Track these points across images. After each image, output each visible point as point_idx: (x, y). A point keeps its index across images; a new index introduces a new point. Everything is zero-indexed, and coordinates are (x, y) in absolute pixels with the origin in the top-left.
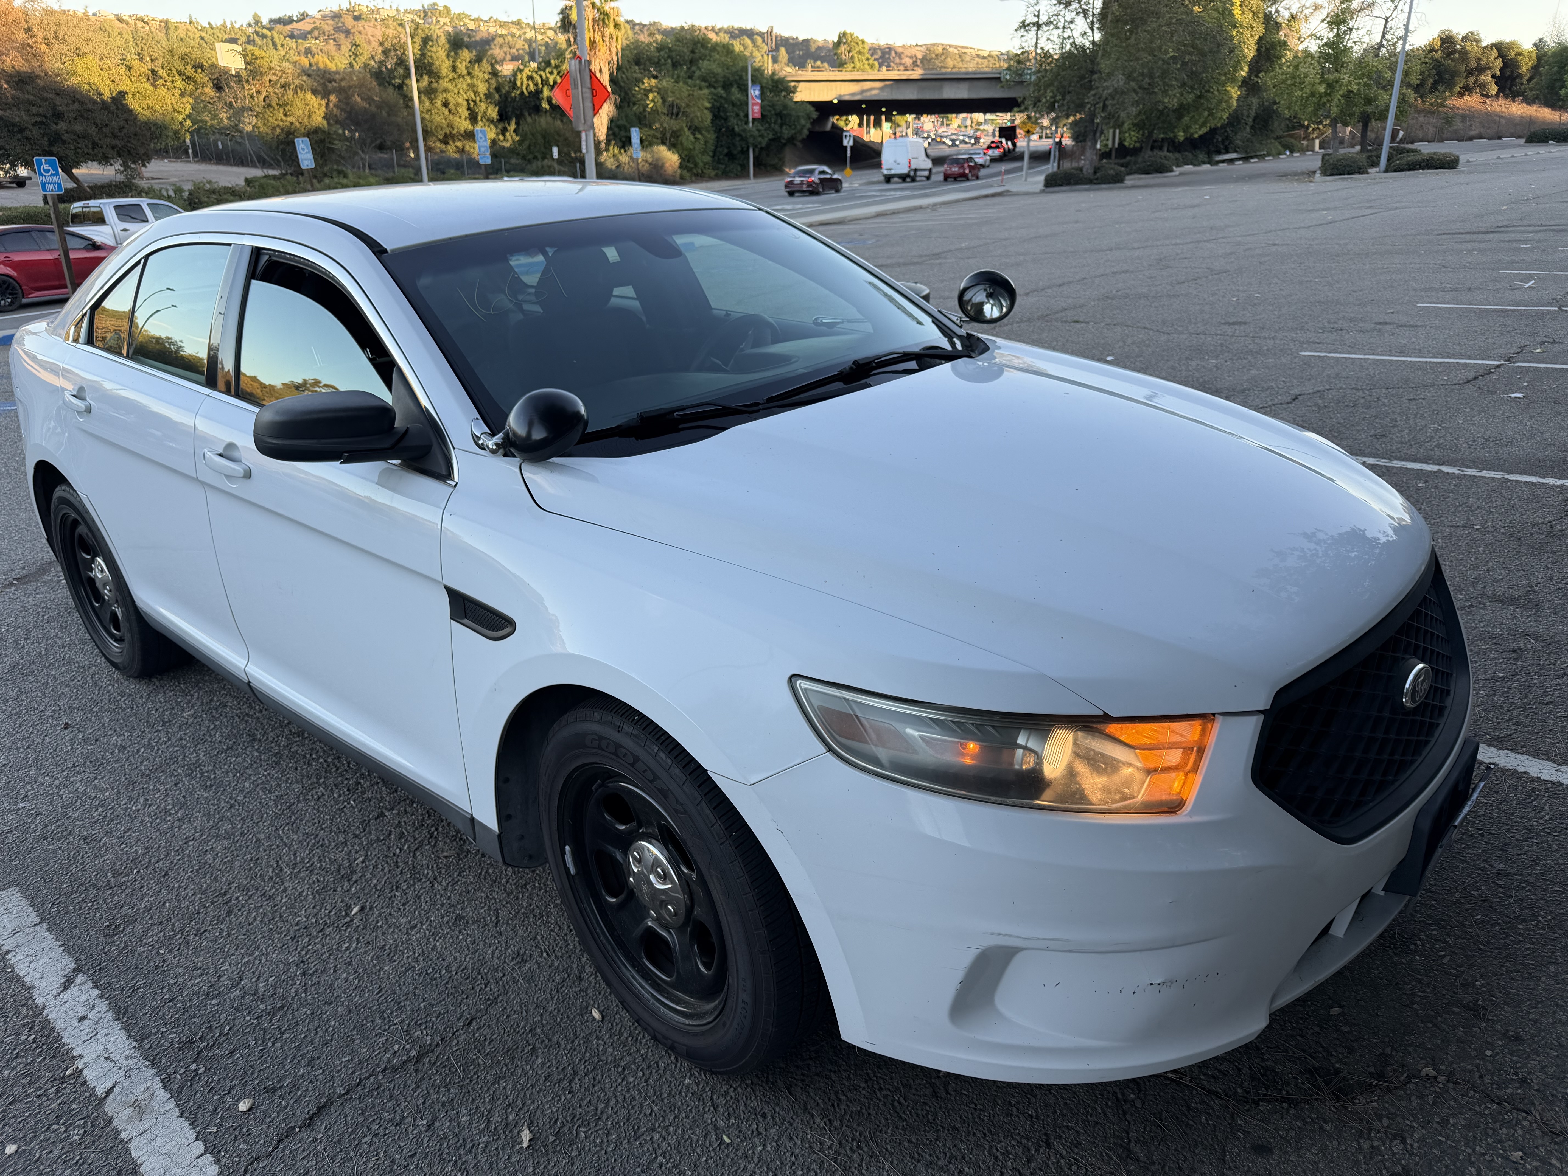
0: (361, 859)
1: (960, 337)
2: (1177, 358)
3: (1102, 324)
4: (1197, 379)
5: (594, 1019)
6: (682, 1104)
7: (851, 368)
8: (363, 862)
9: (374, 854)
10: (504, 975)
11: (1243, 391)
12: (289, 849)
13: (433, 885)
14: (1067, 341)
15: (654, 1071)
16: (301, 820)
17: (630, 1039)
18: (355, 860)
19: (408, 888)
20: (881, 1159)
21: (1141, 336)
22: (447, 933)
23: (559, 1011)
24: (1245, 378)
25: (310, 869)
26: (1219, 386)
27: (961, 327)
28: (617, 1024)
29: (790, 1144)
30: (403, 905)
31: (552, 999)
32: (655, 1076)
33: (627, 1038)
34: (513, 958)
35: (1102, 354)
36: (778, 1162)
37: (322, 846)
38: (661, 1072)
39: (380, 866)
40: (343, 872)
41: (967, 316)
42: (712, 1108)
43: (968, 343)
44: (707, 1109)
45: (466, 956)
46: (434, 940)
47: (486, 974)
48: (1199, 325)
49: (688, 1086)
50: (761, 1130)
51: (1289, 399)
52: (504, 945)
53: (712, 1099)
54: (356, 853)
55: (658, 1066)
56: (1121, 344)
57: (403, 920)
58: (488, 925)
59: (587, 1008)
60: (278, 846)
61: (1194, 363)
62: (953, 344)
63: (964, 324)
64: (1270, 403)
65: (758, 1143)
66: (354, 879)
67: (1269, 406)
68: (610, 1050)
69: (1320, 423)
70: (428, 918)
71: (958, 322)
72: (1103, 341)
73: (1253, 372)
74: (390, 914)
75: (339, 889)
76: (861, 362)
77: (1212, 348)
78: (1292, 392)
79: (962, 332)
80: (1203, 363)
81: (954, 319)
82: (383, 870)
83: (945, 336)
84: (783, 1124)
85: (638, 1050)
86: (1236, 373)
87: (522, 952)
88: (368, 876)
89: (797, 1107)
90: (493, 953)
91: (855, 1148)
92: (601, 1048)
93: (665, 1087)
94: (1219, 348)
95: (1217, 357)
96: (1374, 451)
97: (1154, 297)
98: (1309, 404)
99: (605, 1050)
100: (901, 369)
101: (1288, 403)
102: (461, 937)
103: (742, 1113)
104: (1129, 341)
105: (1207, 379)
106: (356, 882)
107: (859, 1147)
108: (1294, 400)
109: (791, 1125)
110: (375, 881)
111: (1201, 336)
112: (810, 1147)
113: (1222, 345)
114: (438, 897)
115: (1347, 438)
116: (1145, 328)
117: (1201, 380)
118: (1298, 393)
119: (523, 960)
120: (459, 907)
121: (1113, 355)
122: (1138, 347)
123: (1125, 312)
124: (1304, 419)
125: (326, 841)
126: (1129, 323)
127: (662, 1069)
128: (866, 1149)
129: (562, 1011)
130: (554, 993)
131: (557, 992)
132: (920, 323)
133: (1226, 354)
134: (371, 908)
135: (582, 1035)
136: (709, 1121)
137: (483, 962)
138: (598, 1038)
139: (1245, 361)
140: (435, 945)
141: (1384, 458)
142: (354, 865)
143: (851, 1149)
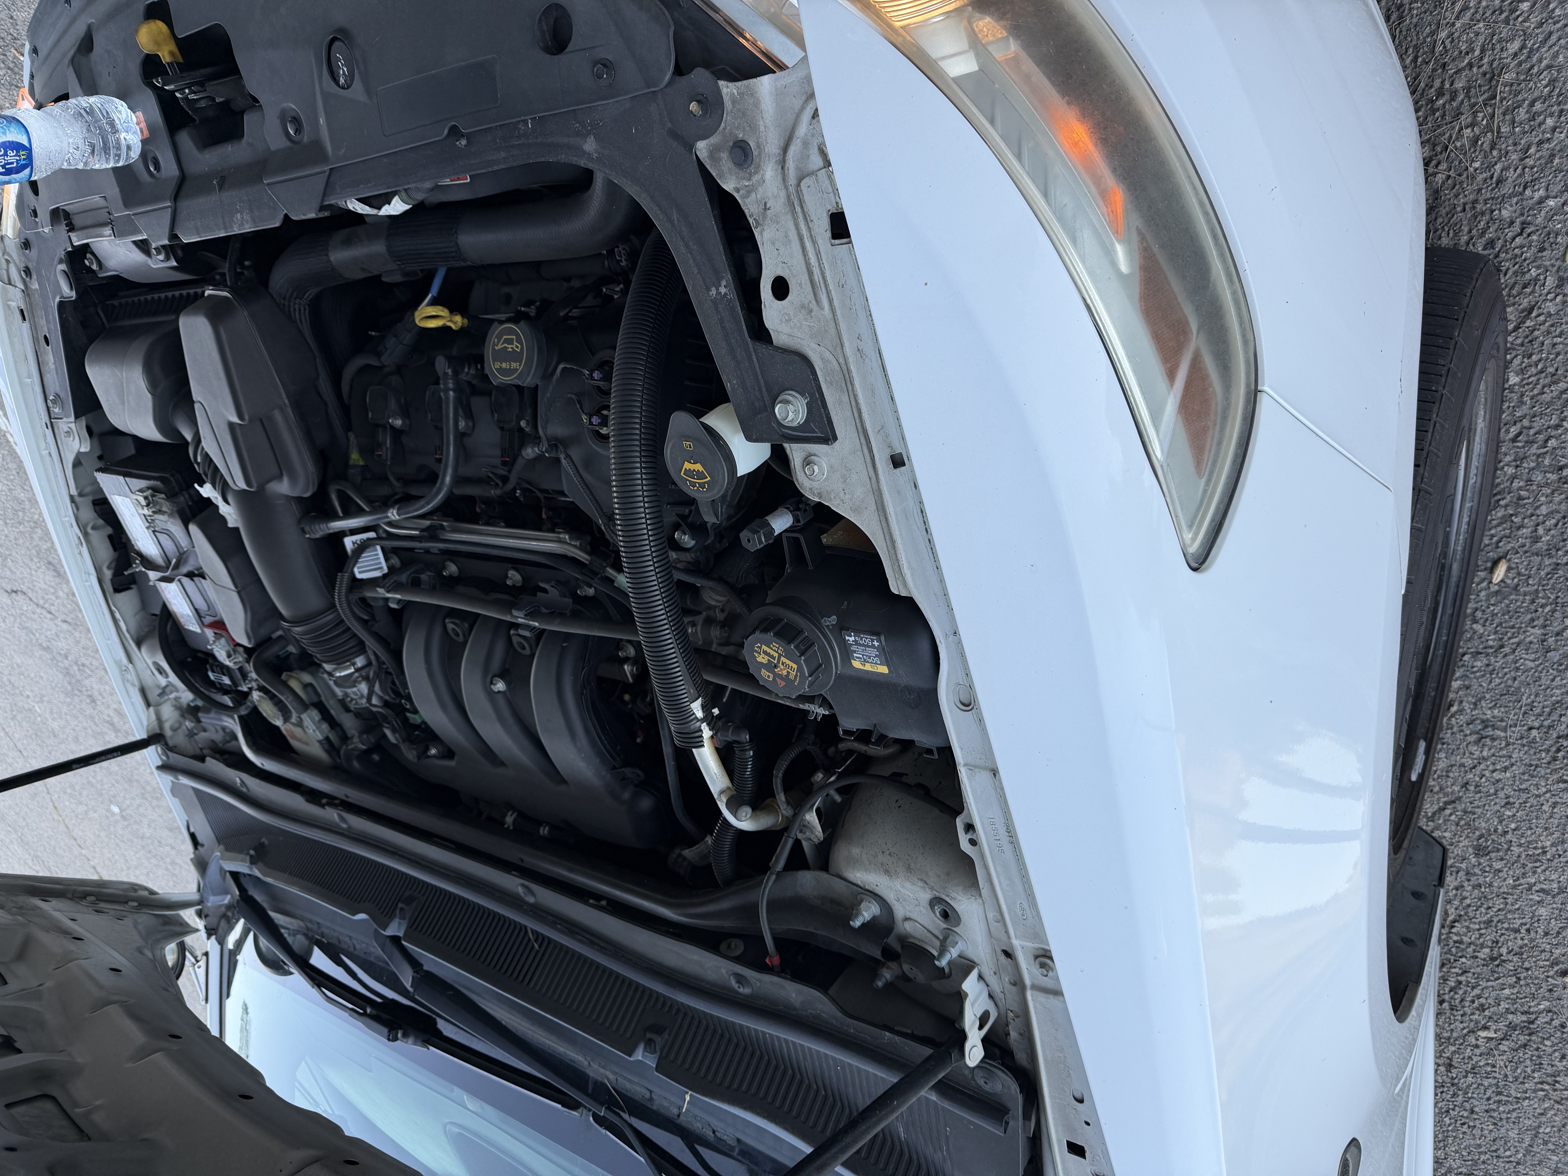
0: (1483, 1034)
1: (221, 942)
2: (63, 746)
3: (84, 852)
4: (69, 705)
5: (1509, 569)
6: (1558, 354)
7: (405, 1035)
8: (1485, 1028)
9: (1461, 1026)
10: (1530, 729)
11: (47, 649)
12: (1539, 1127)
13: (1454, 921)
14: (128, 869)
15: (1532, 432)
16: (1479, 1146)
17: (1502, 503)
18: (1490, 1039)
19: (1482, 946)
20: (1439, 49)
21: (67, 803)
22: (1520, 845)
23: (1532, 620)
24: (31, 661)
25: (1549, 1080)
26: (61, 676)
27: (206, 954)
28: (1493, 536)
29: (1511, 175)
30: (1517, 931)
31: (1518, 644)
32: (1538, 423)
33: (1506, 506)
34: (1493, 739)
35: (116, 822)
36: (1557, 161)
37: (1500, 1093)
38: (1526, 423)
39: (1476, 1004)
40: (1523, 1039)
41: (184, 957)
42: (1534, 314)
43: (223, 923)
44: (1542, 318)
45: (1539, 796)
46: (1544, 853)
47: (1548, 751)
48: (10, 760)
49: (1522, 371)
50: (1517, 228)
51: (20, 597)
52: (1482, 766)
53: (1516, 328)
54: (1477, 1046)
55: (1520, 434)
56: (91, 814)
57: (1543, 911)
58: (1465, 812)
59: (1497, 593)
60: (1545, 1143)
61: (55, 725)
62: (240, 944)
63: (199, 953)
64: (39, 610)
65: (1543, 213)
66: (1524, 1018)
67: (43, 608)
68: (1544, 510)
69: (21, 541)
70: (1514, 887)
71: (202, 963)
72: (103, 834)
73: (19, 661)
74: (1546, 934)
75: (1556, 1023)
76: (385, 1030)
77: (24, 724)
78: (9, 602)
79: (212, 946)
80: (48, 716)
81: (201, 972)
82: (1479, 997)
83: (236, 962)
84: (1483, 214)
85: (1514, 477)
86: (32, 675)
87: (1474, 737)
88: (1504, 1005)
89: (1440, 220)
90: (1505, 769)
91: (1447, 97)
92: (1550, 523)
93: (1547, 397)
94: (19, 717)
95: (30, 710)
96: (8, 459)
97: (16, 831)
98: (8, 573)
99: (1548, 516)
100: (340, 969)
101: (24, 593)
102: (1513, 826)
103: (1510, 273)
104: (81, 809)
105: (62, 696)
106: (1524, 1013)
107: (1440, 93)
108: (16, 592)
109: (1475, 201)
110: (1507, 991)
111: (20, 746)
112: (1492, 148)
113: (14, 718)
114: (1468, 901)
115: (16, 499)
116: (55, 808)
117: (68, 700)
118: (5, 595)
119: (1486, 727)
120: (1464, 866)
121: (109, 810)
122: (80, 794)
123: (53, 843)
124: (28, 561)
125: (1488, 1094)
126: (62, 828)
127: (1519, 425)
128: (1437, 83)
129: (1529, 616)
130: (1507, 650)
131: (1502, 646)
132: (246, 1009)
133: (20, 704)
134: (1556, 963)
135: (1547, 561)
136: (1559, 298)
137: (1531, 769)
138: (1536, 539)
139: (13, 679)
140: (1552, 845)
141: (8, 442)
142: (1499, 1035)
143: (1453, 99)
